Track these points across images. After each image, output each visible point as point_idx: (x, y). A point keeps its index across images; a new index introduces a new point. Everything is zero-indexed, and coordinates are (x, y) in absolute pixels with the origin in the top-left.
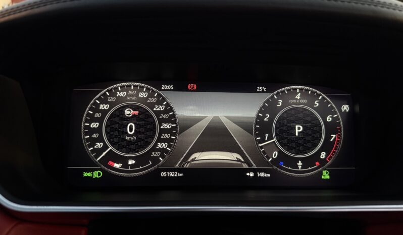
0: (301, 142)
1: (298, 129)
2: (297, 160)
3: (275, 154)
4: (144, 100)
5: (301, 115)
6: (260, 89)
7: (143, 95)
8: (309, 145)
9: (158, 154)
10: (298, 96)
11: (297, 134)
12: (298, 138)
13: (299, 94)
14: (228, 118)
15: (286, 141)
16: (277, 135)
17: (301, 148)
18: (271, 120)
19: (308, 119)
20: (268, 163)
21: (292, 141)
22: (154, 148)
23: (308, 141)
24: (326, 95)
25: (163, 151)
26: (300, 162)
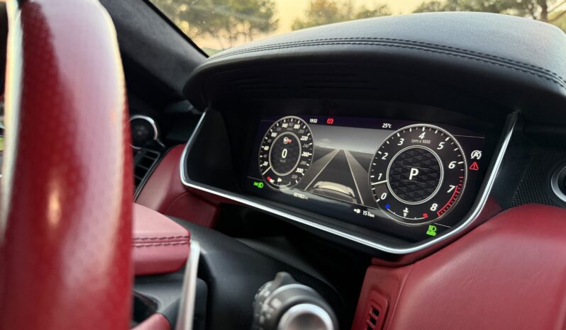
0: (413, 187)
1: (414, 172)
2: (405, 206)
3: (384, 196)
4: (296, 131)
5: (419, 157)
6: (385, 125)
7: (297, 127)
8: (421, 192)
9: (296, 177)
10: (422, 136)
11: (411, 178)
12: (410, 183)
13: (424, 134)
14: (352, 153)
15: (397, 184)
16: (390, 175)
17: (411, 194)
18: (389, 158)
19: (427, 162)
20: (375, 202)
21: (404, 185)
22: (294, 173)
23: (421, 188)
24: (455, 137)
25: (299, 174)
26: (407, 209)
